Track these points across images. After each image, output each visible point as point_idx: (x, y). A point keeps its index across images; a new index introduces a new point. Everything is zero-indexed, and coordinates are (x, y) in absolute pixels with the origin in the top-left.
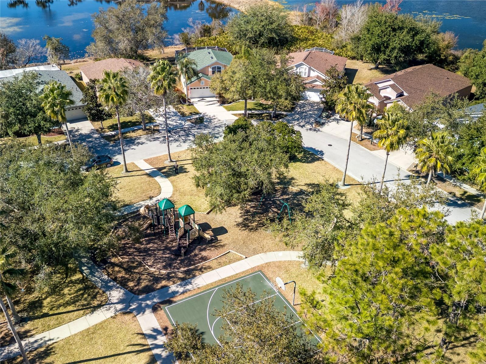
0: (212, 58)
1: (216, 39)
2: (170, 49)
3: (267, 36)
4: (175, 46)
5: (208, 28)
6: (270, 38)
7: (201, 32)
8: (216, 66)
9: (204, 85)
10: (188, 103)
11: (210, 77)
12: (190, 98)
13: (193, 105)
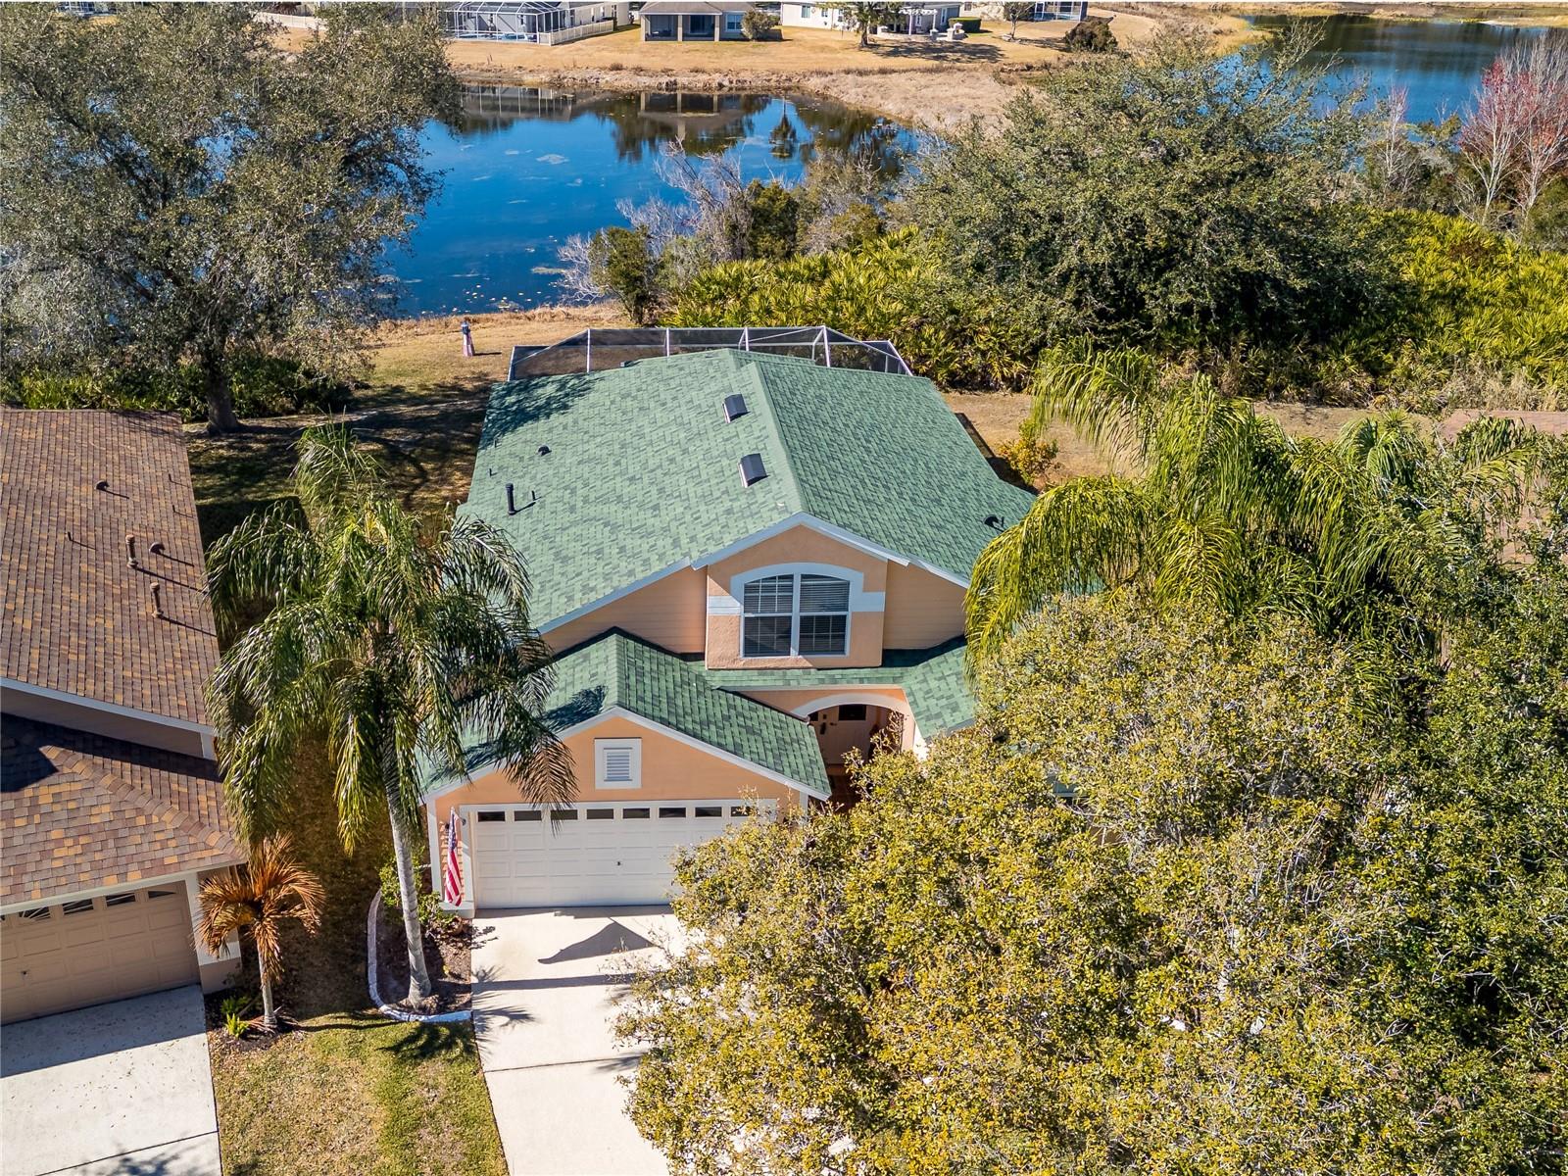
0: (755, 470)
1: (825, 274)
2: (534, 325)
3: (1219, 261)
4: (573, 311)
5: (781, 204)
6: (1241, 276)
7: (734, 227)
8: (797, 569)
9: (635, 784)
10: (430, 1001)
11: (716, 681)
12: (472, 907)
13: (470, 1051)
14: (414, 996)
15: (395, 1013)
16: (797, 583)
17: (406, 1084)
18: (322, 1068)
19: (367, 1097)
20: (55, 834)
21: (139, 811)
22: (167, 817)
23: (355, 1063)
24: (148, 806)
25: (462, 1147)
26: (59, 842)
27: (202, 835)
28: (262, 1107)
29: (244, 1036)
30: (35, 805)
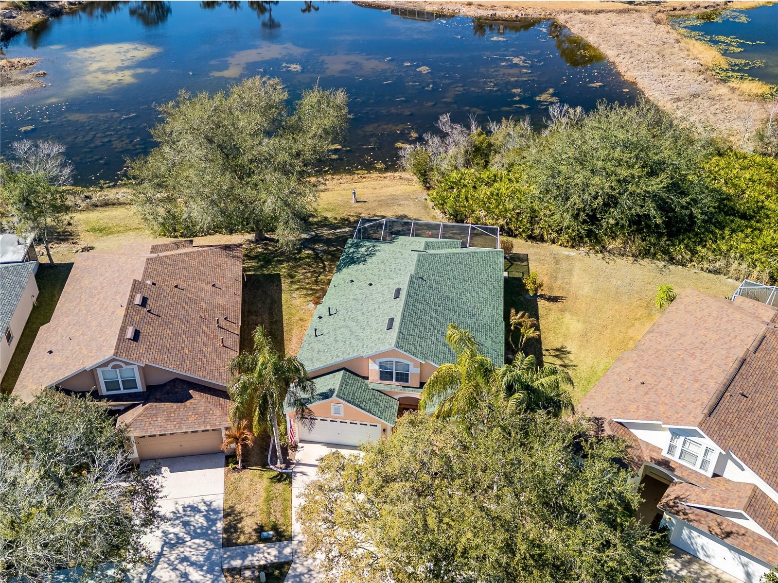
0: (391, 324)
8: (394, 360)
9: (342, 415)
10: (283, 466)
11: (371, 387)
12: (298, 440)
13: (290, 482)
14: (279, 465)
15: (273, 468)
16: (394, 363)
17: (272, 488)
18: (252, 480)
19: (261, 490)
20: (190, 414)
21: (211, 409)
22: (218, 411)
23: (260, 480)
24: (213, 408)
25: (282, 506)
26: (191, 416)
27: (226, 418)
28: (235, 489)
29: (234, 469)
30: (186, 405)
